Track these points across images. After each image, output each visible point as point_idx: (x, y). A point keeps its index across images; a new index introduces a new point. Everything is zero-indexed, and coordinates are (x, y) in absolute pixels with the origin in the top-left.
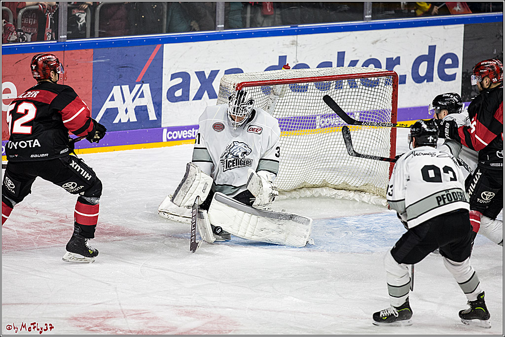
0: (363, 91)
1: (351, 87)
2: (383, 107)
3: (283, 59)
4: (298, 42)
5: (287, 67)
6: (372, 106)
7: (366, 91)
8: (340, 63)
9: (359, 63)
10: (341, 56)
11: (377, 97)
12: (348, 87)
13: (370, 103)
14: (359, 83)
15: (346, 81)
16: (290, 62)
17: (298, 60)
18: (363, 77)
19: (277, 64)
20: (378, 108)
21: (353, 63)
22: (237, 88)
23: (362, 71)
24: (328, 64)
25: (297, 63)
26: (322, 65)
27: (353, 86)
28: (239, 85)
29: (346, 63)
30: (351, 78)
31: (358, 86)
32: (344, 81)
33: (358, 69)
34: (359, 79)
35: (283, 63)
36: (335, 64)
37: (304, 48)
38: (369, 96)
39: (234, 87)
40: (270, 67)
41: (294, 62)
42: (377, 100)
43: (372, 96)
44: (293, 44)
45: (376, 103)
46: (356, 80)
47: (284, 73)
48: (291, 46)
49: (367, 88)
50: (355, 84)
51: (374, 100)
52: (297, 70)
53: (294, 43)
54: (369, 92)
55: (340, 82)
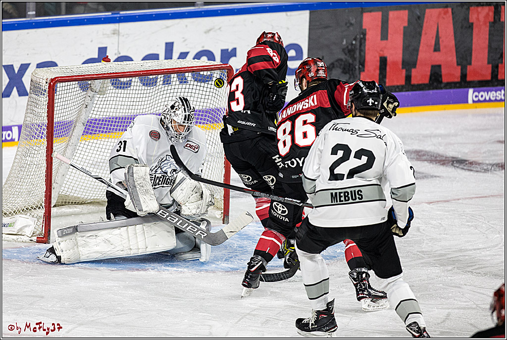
0: (195, 87)
1: (181, 82)
2: (217, 106)
3: (102, 51)
4: (120, 31)
5: (107, 60)
6: (205, 104)
7: (198, 88)
8: (169, 55)
9: (189, 55)
10: (169, 47)
11: (211, 94)
12: (178, 83)
13: (202, 100)
14: (189, 79)
15: (176, 75)
16: (111, 54)
17: (121, 52)
18: (194, 71)
19: (96, 56)
20: (211, 106)
21: (183, 55)
22: (50, 84)
23: (192, 64)
24: (154, 57)
25: (119, 56)
26: (148, 58)
27: (183, 81)
28: (52, 80)
29: (176, 55)
30: (180, 72)
31: (189, 82)
32: (172, 75)
33: (189, 62)
34: (190, 73)
35: (103, 55)
36: (162, 56)
37: (126, 38)
38: (201, 92)
39: (47, 83)
40: (88, 60)
41: (116, 54)
42: (210, 97)
43: (204, 93)
44: (114, 34)
45: (209, 101)
46: (187, 74)
47: (103, 66)
48: (113, 35)
49: (199, 84)
50: (186, 79)
51: (207, 97)
52: (119, 63)
53: (116, 33)
54: (202, 88)
55: (169, 77)
